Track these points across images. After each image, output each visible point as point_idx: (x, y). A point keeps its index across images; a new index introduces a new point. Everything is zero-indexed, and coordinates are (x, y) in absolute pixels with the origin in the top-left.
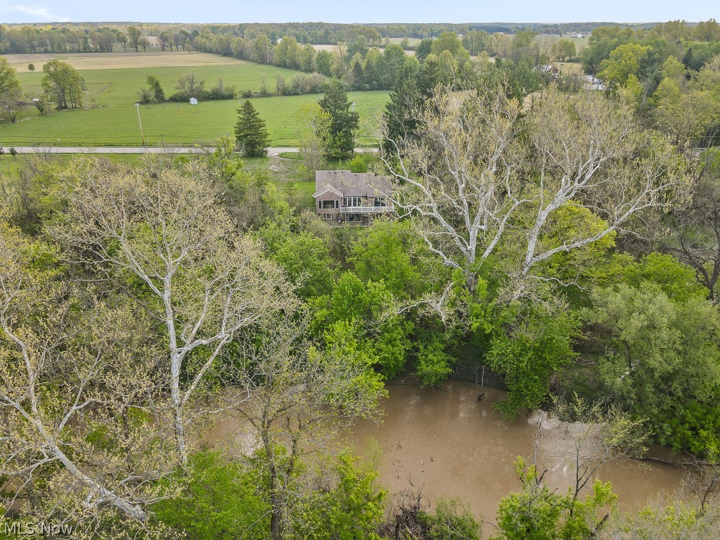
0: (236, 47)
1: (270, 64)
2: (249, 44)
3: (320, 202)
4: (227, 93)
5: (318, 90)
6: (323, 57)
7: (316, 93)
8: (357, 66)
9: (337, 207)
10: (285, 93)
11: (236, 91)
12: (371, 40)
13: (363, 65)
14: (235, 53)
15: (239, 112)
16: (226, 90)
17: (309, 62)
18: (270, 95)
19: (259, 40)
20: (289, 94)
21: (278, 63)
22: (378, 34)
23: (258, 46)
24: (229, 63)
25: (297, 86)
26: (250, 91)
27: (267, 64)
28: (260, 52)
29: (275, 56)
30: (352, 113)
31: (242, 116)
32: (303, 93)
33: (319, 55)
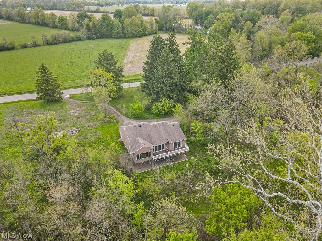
0: (5, 14)
1: (29, 23)
2: (14, 12)
3: (138, 156)
4: (10, 46)
5: (68, 41)
6: (62, 19)
7: (67, 42)
8: (88, 26)
9: (150, 156)
10: (48, 43)
11: (16, 45)
12: (80, 8)
13: (91, 25)
14: (5, 17)
15: (37, 72)
16: (9, 44)
17: (54, 22)
18: (39, 45)
19: (20, 10)
20: (51, 44)
21: (34, 23)
22: (82, 5)
23: (20, 13)
24: (2, 24)
25: (55, 39)
26: (25, 44)
27: (27, 23)
28: (21, 17)
29: (31, 19)
30: (119, 67)
31: (40, 76)
32: (60, 43)
33: (60, 19)
